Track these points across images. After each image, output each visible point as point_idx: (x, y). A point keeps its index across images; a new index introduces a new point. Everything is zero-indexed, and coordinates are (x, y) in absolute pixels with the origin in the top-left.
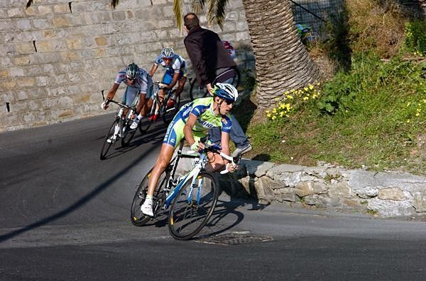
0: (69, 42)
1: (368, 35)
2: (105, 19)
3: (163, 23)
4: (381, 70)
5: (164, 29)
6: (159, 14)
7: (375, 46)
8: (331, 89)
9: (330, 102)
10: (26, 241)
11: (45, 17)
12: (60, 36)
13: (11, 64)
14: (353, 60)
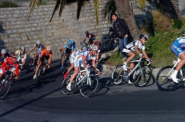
0: (64, 32)
1: (160, 24)
2: (75, 24)
3: (94, 24)
4: (165, 36)
5: (93, 26)
6: (92, 22)
7: (162, 28)
9: (148, 47)
10: (53, 96)
11: (56, 24)
12: (61, 30)
13: (46, 40)
14: (155, 33)
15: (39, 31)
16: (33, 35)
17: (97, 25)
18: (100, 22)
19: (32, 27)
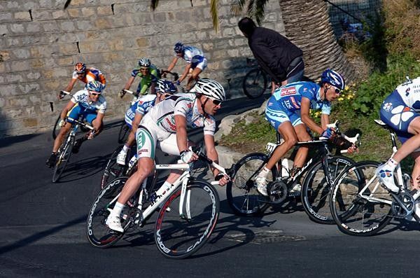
0: (111, 43)
1: (405, 36)
2: (146, 21)
3: (203, 25)
4: (416, 71)
5: (204, 30)
6: (199, 17)
7: (411, 47)
8: (365, 89)
9: (365, 103)
10: (65, 237)
11: (88, 19)
12: (103, 38)
13: (55, 65)
14: (388, 61)
15: (33, 35)
16: (14, 47)
17: (212, 28)
18: (222, 17)
19: (13, 23)
